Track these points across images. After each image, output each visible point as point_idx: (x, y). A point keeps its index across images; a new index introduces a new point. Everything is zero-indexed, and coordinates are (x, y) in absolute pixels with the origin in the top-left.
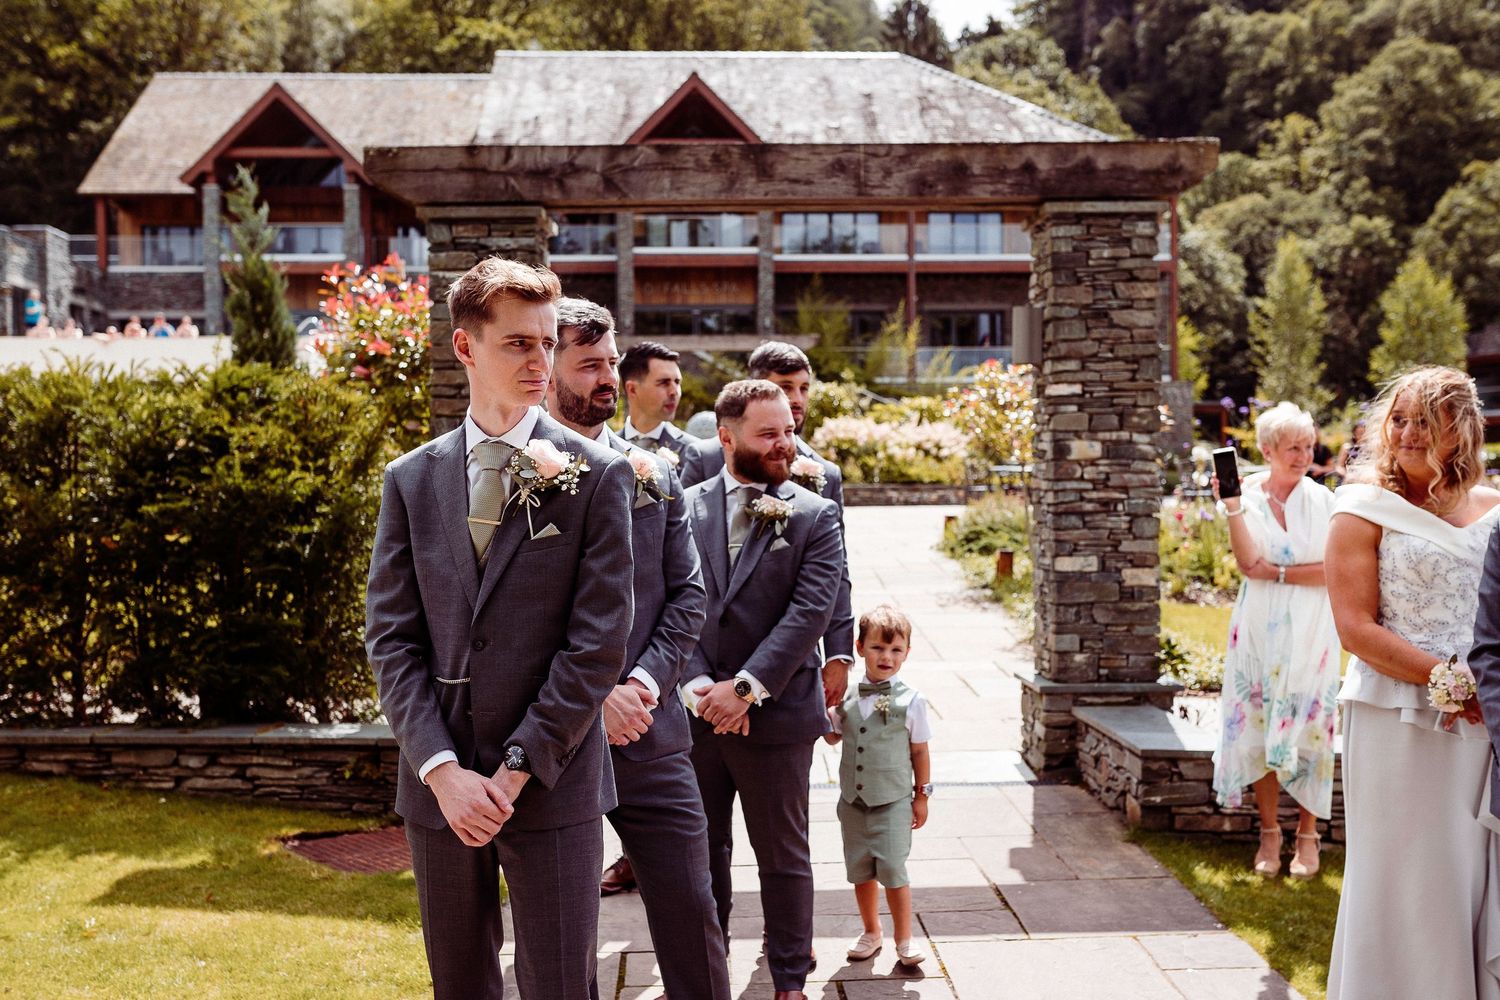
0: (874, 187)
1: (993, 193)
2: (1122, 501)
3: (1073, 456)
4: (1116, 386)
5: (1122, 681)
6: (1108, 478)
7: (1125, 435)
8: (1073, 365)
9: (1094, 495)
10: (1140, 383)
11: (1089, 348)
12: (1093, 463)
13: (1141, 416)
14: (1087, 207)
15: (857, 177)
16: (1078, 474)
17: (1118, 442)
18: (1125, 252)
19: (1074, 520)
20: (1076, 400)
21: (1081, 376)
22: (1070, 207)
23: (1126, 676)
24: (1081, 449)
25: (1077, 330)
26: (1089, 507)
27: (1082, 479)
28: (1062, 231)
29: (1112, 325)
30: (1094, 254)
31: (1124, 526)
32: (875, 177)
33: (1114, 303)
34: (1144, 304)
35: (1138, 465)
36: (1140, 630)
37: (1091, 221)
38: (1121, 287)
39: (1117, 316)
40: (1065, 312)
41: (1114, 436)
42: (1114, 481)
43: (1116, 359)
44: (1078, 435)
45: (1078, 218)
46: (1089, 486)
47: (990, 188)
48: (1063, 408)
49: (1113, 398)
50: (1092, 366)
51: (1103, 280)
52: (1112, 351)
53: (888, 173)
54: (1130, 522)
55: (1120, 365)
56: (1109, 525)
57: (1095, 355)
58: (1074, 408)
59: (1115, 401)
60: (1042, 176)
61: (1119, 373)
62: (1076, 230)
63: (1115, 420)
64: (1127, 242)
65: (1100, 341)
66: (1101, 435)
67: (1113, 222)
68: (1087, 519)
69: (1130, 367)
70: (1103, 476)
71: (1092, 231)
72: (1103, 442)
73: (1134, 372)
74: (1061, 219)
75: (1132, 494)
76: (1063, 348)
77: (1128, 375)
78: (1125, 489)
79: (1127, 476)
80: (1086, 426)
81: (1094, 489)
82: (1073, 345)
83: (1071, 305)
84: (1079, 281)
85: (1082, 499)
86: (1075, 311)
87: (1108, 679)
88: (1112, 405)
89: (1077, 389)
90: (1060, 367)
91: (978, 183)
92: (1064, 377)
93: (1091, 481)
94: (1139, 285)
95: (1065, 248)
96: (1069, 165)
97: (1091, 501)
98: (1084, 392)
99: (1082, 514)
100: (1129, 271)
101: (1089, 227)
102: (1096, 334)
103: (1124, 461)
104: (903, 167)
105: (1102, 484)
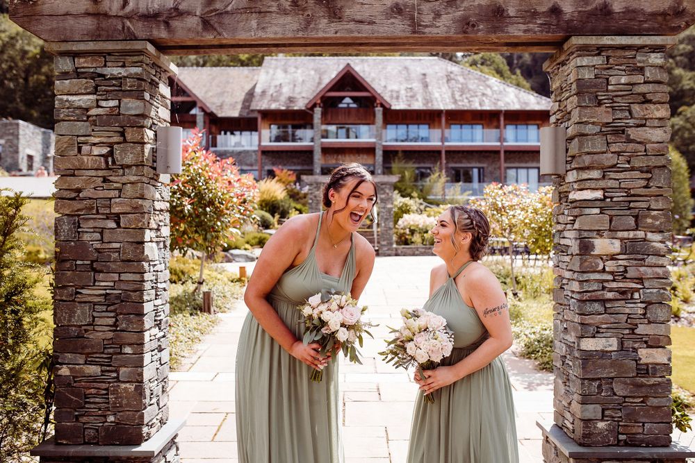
0: (426, 26)
1: (525, 31)
2: (638, 290)
3: (596, 252)
4: (632, 192)
5: (639, 446)
6: (626, 271)
7: (640, 234)
8: (595, 174)
9: (614, 285)
10: (653, 190)
11: (609, 159)
12: (613, 257)
13: (654, 218)
14: (607, 40)
15: (412, 18)
16: (601, 267)
17: (634, 240)
18: (639, 78)
19: (597, 307)
20: (598, 204)
21: (602, 184)
22: (593, 40)
23: (642, 441)
24: (604, 245)
25: (599, 145)
26: (610, 295)
27: (604, 271)
28: (585, 61)
29: (630, 141)
30: (613, 80)
31: (641, 312)
32: (427, 19)
33: (631, 122)
34: (656, 123)
35: (651, 260)
36: (653, 402)
37: (610, 53)
38: (636, 108)
39: (633, 133)
40: (589, 129)
41: (631, 234)
42: (632, 273)
43: (633, 169)
44: (599, 233)
45: (600, 50)
46: (610, 277)
47: (523, 27)
48: (587, 211)
49: (630, 202)
50: (613, 175)
51: (621, 102)
52: (629, 162)
53: (438, 15)
54: (645, 308)
55: (637, 174)
56: (627, 311)
57: (614, 166)
58: (597, 211)
59: (632, 205)
60: (567, 17)
61: (635, 181)
62: (597, 61)
63: (632, 221)
64: (641, 70)
65: (619, 154)
66: (620, 234)
67: (628, 54)
68: (608, 305)
69: (645, 176)
70: (622, 269)
71: (611, 61)
72: (622, 240)
73: (648, 179)
74: (585, 50)
75: (647, 284)
76: (587, 160)
77: (643, 183)
78: (640, 280)
79: (642, 269)
80: (607, 226)
81: (614, 280)
82: (596, 157)
83: (593, 123)
84: (600, 104)
85: (604, 288)
86: (597, 129)
87: (626, 444)
88: (630, 209)
89: (599, 194)
90: (585, 175)
91: (513, 24)
92: (588, 184)
93: (612, 273)
94: (652, 106)
95: (588, 75)
96: (589, 8)
97: (611, 290)
98: (605, 197)
99: (604, 301)
100: (644, 95)
101: (608, 58)
102: (614, 148)
103: (641, 257)
104: (449, 10)
105: (623, 275)
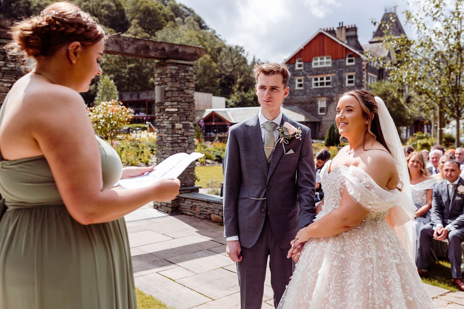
0: (125, 49)
1: (155, 55)
2: (186, 139)
3: (176, 128)
4: (185, 109)
5: (187, 187)
6: (184, 134)
7: (187, 122)
8: (176, 103)
9: (181, 138)
10: (190, 109)
11: (179, 99)
12: (180, 129)
13: (191, 117)
14: (179, 62)
15: (121, 46)
16: (177, 132)
17: (186, 124)
18: (187, 74)
19: (176, 145)
20: (177, 113)
21: (178, 106)
22: (175, 61)
23: (188, 185)
24: (178, 126)
25: (176, 94)
26: (180, 141)
27: (178, 134)
28: (173, 67)
29: (185, 93)
30: (180, 74)
31: (187, 146)
32: (125, 47)
33: (185, 88)
34: (191, 88)
35: (190, 130)
36: (191, 173)
37: (179, 65)
38: (186, 83)
39: (186, 91)
40: (174, 89)
41: (185, 122)
42: (185, 134)
43: (185, 102)
44: (177, 122)
45: (177, 64)
46: (179, 136)
47: (154, 53)
48: (174, 115)
49: (185, 112)
50: (180, 104)
51: (182, 81)
52: (184, 100)
53: (129, 46)
54: (189, 145)
55: (186, 104)
56: (184, 146)
57: (181, 101)
58: (176, 115)
59: (185, 113)
60: (167, 52)
62: (176, 67)
63: (185, 118)
64: (187, 72)
65: (182, 97)
66: (183, 122)
67: (184, 66)
68: (179, 144)
69: (189, 104)
70: (182, 133)
71: (180, 68)
72: (183, 124)
73: (189, 106)
74: (173, 64)
75: (189, 138)
76: (174, 99)
77: (188, 107)
78: (187, 136)
79: (188, 133)
80: (179, 120)
81: (181, 137)
82: (176, 98)
83: (175, 87)
84: (177, 81)
85: (178, 139)
86: (176, 89)
87: (184, 186)
88: (185, 114)
89: (176, 110)
90: (173, 104)
91: (151, 52)
92: (174, 106)
93: (180, 134)
94: (190, 83)
95: (174, 72)
96: (173, 49)
97: (180, 139)
98: (178, 111)
99: (178, 143)
100: (188, 79)
101: (179, 67)
102: (181, 95)
103: (187, 129)
104: (132, 44)
105: (182, 135)
